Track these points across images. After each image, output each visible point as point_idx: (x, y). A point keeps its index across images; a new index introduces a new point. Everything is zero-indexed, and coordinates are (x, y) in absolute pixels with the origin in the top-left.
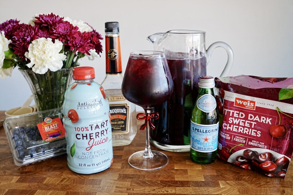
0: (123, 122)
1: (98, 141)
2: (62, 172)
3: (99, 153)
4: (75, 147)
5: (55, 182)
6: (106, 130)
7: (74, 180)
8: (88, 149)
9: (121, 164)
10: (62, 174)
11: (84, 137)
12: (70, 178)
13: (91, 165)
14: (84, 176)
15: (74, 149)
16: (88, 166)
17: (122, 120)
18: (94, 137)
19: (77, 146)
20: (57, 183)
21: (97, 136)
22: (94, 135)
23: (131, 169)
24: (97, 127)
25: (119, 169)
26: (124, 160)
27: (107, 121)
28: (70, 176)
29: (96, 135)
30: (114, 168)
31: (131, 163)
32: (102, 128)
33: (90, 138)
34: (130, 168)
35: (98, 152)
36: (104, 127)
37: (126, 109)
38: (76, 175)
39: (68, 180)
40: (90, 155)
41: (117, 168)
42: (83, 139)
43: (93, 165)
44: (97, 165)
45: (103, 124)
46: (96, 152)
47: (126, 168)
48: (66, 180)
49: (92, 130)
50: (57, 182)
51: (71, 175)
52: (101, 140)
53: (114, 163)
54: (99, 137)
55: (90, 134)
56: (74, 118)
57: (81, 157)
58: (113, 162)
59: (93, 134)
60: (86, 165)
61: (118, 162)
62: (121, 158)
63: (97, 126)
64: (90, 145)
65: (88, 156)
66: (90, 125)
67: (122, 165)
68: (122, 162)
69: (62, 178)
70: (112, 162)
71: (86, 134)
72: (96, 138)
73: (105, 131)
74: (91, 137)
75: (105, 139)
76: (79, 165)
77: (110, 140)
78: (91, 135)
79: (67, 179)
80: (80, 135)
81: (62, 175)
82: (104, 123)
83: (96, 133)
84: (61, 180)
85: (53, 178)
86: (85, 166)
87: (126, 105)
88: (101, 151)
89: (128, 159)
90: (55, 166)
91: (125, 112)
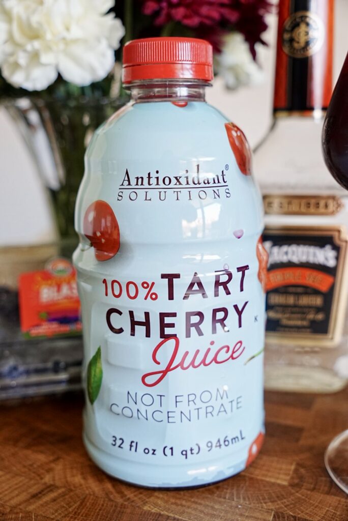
0: (318, 301)
1: (198, 351)
2: (58, 459)
3: (199, 404)
4: (103, 365)
5: (7, 498)
6: (236, 307)
7: (83, 502)
8: (150, 380)
9: (293, 467)
10: (53, 465)
11: (137, 327)
12: (71, 490)
13: (159, 452)
14: (129, 494)
15: (98, 370)
16: (146, 451)
17: (316, 292)
18: (179, 329)
19: (108, 363)
20: (14, 502)
21: (193, 329)
22: (180, 323)
23: (333, 500)
24: (196, 287)
25: (279, 485)
26: (310, 449)
27: (243, 269)
28: (78, 479)
29: (189, 325)
30: (259, 478)
31: (335, 470)
32: (216, 295)
33: (163, 335)
34: (328, 493)
35: (192, 397)
36: (228, 293)
37: (337, 248)
38: (100, 481)
39: (63, 495)
40: (156, 406)
41: (273, 480)
42: (133, 334)
43: (168, 451)
44: (184, 453)
45: (224, 279)
46: (185, 399)
47: (313, 489)
48: (53, 495)
49: (171, 297)
50: (17, 495)
51: (82, 474)
52: (209, 350)
53: (265, 458)
54: (200, 333)
55: (163, 316)
56: (103, 241)
57: (120, 412)
58: (261, 452)
59: (174, 315)
60: (140, 449)
61: (284, 453)
62: (297, 440)
63: (196, 285)
64: (158, 363)
65: (150, 410)
66: (163, 276)
67: (296, 471)
68: (297, 458)
69: (45, 483)
70: (255, 449)
71: (147, 315)
72: (188, 335)
73: (232, 313)
74: (168, 331)
75: (228, 348)
76: (111, 441)
77: (253, 357)
78: (167, 320)
79: (60, 491)
80: (120, 313)
81: (49, 470)
82: (230, 276)
83: (189, 315)
84: (35, 492)
85: (13, 477)
86: (133, 449)
87: (336, 234)
88: (206, 397)
89: (325, 448)
90: (45, 428)
91: (331, 263)
